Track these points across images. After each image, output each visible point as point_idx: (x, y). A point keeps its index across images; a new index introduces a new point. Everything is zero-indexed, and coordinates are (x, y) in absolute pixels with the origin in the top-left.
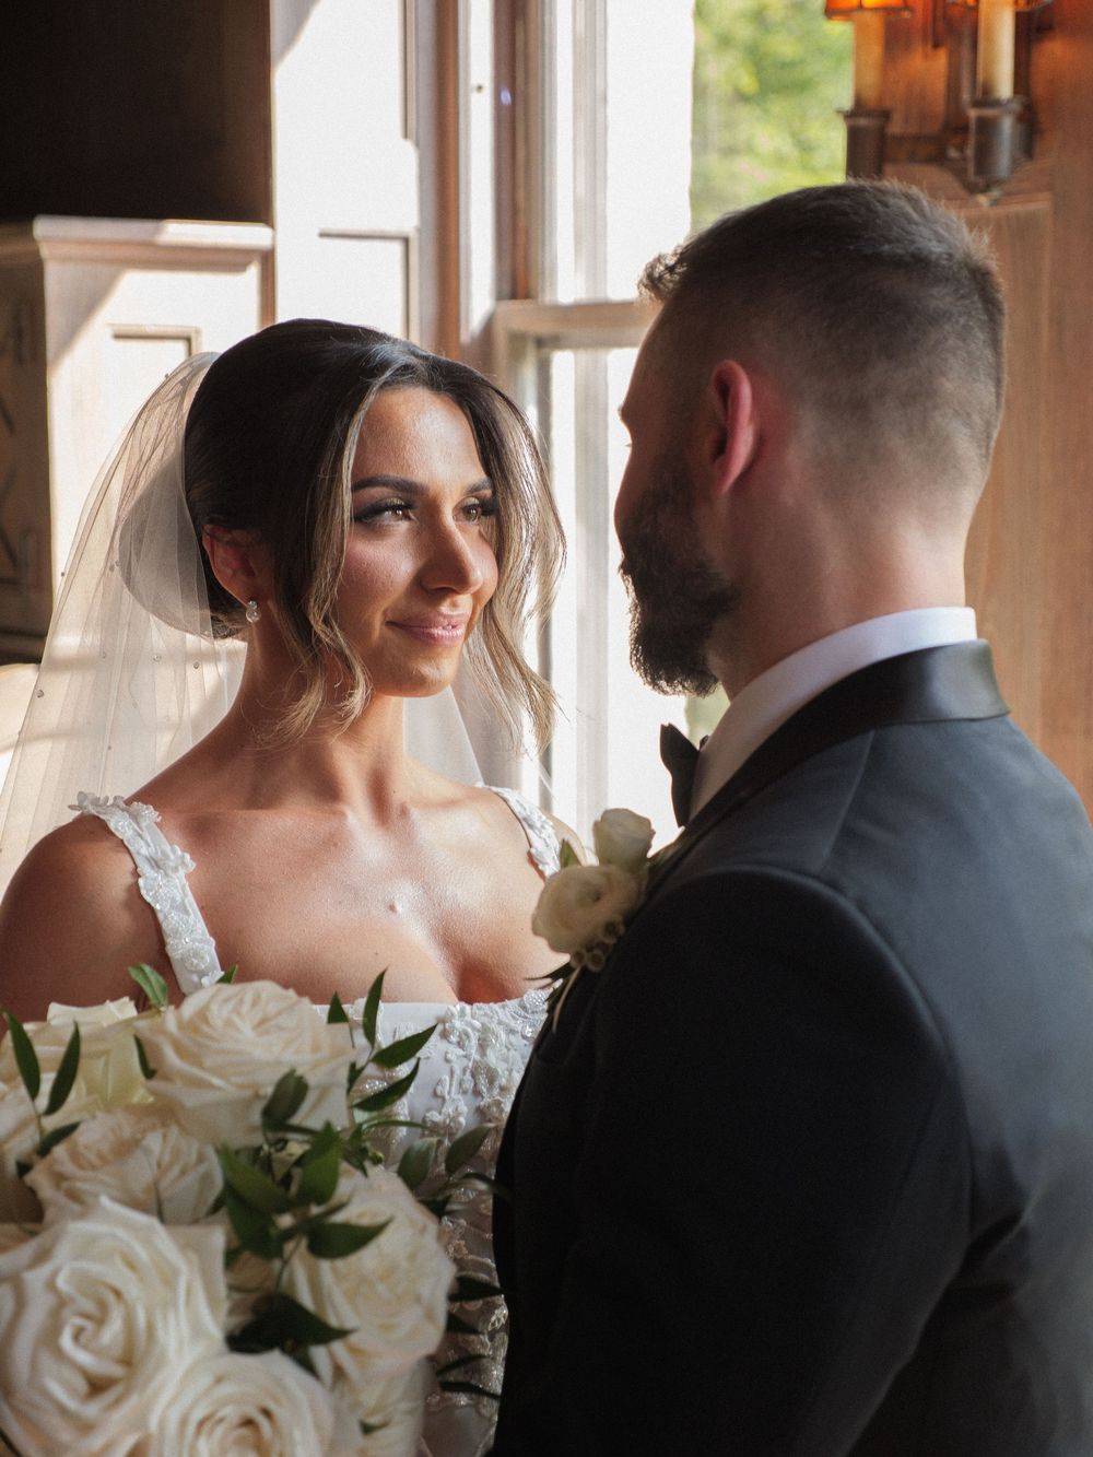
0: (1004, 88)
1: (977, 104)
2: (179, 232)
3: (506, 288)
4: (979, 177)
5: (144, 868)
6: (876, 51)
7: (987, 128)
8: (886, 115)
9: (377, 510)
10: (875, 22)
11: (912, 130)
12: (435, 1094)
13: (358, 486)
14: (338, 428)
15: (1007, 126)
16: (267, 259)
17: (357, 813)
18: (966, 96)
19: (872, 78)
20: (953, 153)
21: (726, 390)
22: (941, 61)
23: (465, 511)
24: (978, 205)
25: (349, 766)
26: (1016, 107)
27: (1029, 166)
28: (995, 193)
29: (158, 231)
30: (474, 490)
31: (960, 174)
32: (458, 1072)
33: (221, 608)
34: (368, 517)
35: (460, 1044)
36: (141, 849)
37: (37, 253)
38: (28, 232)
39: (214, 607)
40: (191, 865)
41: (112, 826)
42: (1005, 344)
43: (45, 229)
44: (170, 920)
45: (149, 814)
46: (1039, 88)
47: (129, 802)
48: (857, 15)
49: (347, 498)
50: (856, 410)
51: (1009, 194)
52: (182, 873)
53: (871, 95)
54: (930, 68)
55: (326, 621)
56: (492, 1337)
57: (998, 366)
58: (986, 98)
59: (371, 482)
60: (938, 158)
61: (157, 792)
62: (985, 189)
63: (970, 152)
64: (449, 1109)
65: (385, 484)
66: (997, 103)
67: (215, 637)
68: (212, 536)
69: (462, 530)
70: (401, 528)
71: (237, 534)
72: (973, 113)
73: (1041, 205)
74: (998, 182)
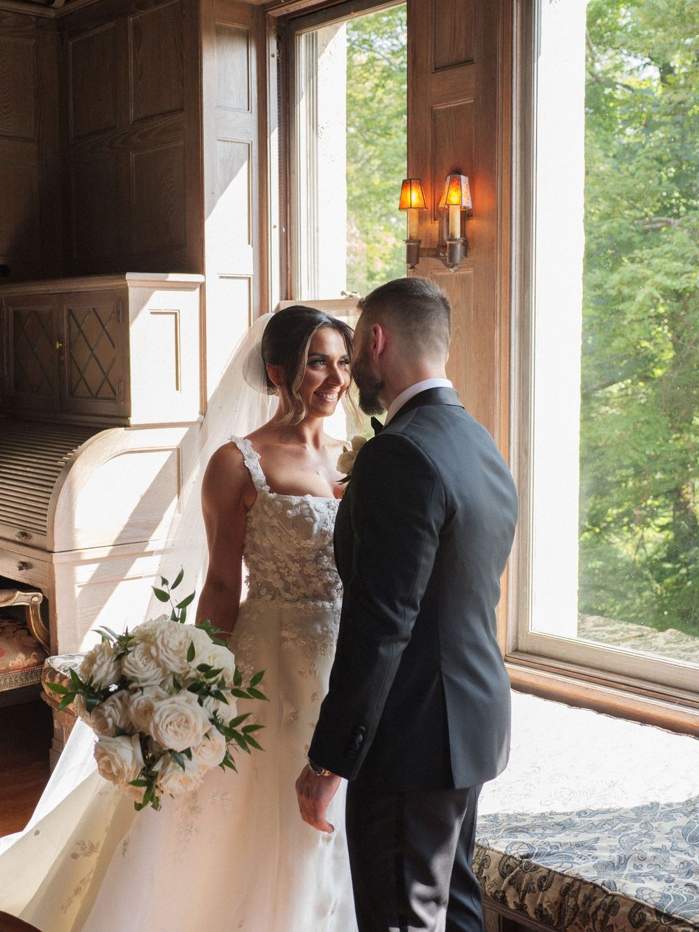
0: (458, 235)
1: (449, 240)
2: (173, 277)
3: (284, 296)
4: (451, 262)
5: (246, 457)
6: (416, 221)
7: (452, 247)
8: (420, 242)
9: (316, 361)
10: (415, 212)
11: (428, 246)
12: (325, 523)
13: (309, 356)
14: (305, 338)
15: (459, 247)
16: (202, 286)
17: (309, 446)
18: (445, 237)
19: (414, 230)
20: (441, 254)
21: (376, 331)
22: (437, 224)
23: (340, 363)
24: (451, 271)
25: (308, 433)
26: (462, 241)
27: (466, 259)
28: (456, 268)
29: (167, 277)
30: (343, 357)
31: (444, 261)
32: (332, 517)
33: (270, 386)
34: (312, 364)
35: (333, 510)
36: (246, 453)
37: (126, 285)
38: (124, 278)
39: (268, 386)
40: (259, 456)
41: (238, 446)
42: (451, 317)
43: (129, 276)
44: (253, 471)
45: (249, 442)
46: (469, 234)
47: (244, 439)
48: (409, 210)
49: (306, 359)
50: (410, 335)
51: (459, 268)
52: (257, 459)
53: (414, 235)
54: (433, 227)
55: (297, 392)
56: (337, 590)
57: (449, 323)
58: (452, 238)
59: (314, 354)
60: (437, 256)
61: (252, 437)
62: (452, 267)
63: (447, 254)
64: (329, 527)
65: (318, 355)
66: (455, 240)
67: (268, 394)
68: (269, 365)
69: (339, 368)
70: (322, 367)
71: (276, 366)
72: (448, 243)
73: (470, 271)
74: (457, 265)
